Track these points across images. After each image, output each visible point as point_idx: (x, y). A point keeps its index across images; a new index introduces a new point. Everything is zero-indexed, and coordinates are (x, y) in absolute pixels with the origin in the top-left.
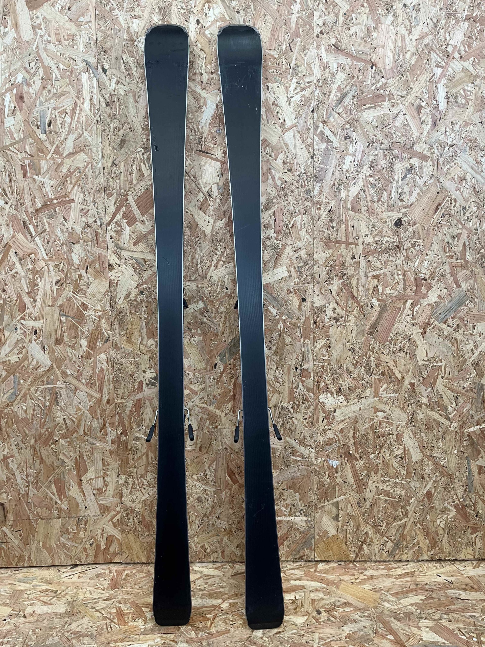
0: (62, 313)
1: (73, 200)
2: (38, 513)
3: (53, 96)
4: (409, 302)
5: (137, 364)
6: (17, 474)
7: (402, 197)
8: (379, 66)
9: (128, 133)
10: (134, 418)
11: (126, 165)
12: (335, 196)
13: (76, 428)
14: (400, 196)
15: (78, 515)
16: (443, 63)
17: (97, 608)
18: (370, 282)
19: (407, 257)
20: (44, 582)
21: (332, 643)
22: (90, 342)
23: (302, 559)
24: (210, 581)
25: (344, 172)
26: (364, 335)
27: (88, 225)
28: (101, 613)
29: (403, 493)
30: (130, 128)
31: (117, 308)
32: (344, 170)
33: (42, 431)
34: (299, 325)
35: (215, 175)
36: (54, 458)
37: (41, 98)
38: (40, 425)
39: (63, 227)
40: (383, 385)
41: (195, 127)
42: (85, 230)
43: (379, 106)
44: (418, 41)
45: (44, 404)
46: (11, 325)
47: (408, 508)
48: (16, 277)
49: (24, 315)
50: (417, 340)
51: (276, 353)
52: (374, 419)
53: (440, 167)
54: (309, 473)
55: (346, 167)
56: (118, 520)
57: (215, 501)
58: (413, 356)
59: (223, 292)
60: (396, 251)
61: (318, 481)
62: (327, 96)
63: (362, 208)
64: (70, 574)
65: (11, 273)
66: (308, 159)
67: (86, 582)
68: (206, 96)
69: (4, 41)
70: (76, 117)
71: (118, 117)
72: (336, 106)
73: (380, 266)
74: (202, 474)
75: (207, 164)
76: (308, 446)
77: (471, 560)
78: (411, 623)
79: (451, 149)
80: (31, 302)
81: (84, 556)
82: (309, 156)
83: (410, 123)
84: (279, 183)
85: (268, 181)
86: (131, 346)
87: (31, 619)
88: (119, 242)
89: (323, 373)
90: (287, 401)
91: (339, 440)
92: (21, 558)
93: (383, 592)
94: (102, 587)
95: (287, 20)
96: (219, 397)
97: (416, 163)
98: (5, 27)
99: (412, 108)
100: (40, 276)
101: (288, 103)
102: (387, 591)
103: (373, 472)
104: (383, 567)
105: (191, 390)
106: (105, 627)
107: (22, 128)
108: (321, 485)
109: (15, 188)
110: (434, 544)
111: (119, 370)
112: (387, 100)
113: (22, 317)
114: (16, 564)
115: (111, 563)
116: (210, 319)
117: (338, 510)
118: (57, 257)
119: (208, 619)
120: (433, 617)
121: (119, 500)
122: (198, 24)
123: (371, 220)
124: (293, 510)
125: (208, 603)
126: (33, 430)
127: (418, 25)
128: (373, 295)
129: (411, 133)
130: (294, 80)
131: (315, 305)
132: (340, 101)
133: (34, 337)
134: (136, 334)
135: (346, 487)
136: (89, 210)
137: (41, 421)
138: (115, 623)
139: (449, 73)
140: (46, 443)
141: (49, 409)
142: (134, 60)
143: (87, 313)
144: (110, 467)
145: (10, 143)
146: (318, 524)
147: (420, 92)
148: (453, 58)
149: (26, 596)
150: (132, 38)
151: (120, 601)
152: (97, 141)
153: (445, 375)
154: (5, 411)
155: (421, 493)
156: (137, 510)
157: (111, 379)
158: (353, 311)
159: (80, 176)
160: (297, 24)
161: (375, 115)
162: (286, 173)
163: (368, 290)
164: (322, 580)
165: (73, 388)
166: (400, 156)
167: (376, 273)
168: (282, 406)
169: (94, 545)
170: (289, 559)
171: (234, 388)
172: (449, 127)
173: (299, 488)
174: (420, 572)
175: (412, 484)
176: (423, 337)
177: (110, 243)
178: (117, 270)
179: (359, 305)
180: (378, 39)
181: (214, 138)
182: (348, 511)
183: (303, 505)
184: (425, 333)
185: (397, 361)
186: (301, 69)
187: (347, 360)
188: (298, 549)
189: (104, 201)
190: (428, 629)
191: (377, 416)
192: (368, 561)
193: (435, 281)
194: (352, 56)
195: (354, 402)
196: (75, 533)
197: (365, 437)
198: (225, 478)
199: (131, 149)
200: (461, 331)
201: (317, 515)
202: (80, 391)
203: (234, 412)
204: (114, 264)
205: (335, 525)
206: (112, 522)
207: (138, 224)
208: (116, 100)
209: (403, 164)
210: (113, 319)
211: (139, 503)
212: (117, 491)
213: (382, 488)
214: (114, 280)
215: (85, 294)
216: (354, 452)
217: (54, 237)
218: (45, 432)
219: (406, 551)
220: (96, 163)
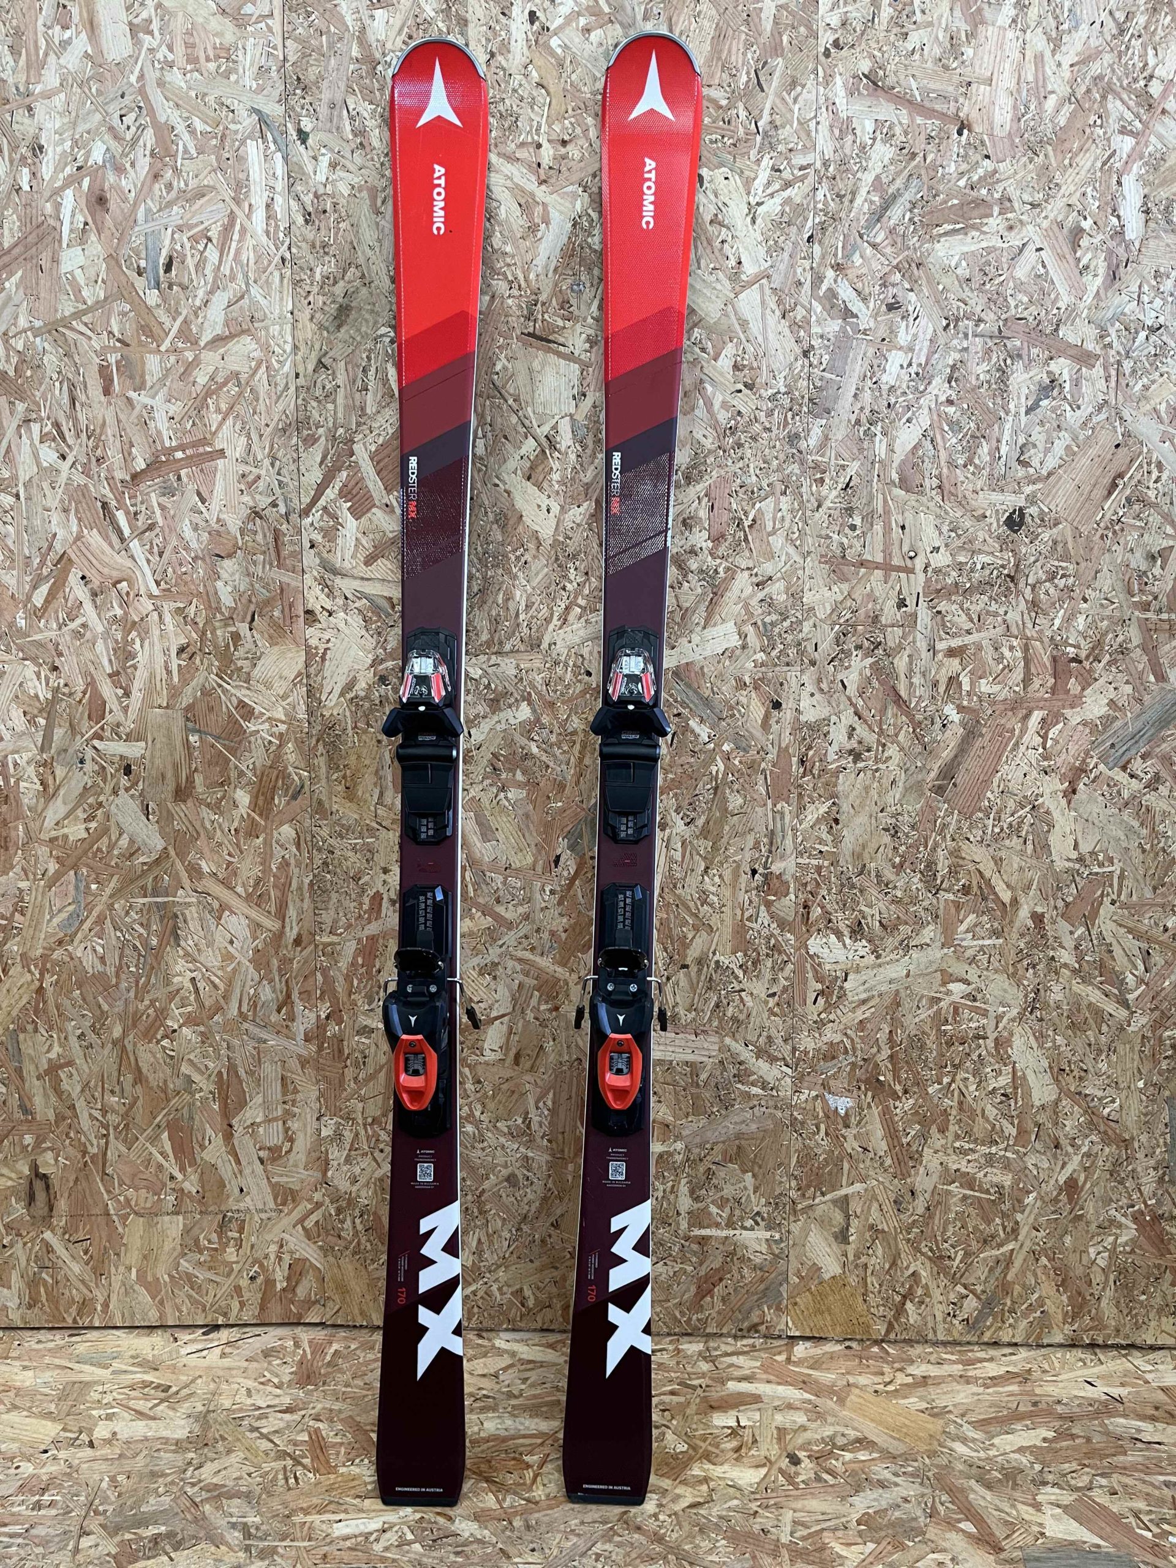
0: (190, 725)
1: (221, 453)
2: (128, 1201)
3: (178, 198)
4: (1037, 716)
5: (370, 853)
6: (80, 1105)
7: (1026, 456)
8: (977, 129)
9: (357, 291)
10: (360, 981)
11: (350, 367)
12: (861, 450)
13: (222, 1001)
14: (1022, 453)
15: (223, 1208)
16: (1137, 123)
17: (264, 1431)
18: (941, 665)
19: (1034, 604)
20: (140, 1365)
21: (825, 1534)
22: (257, 797)
23: (757, 1331)
24: (533, 1376)
25: (885, 393)
26: (922, 794)
27: (256, 514)
28: (272, 1441)
29: (1007, 1180)
30: (363, 276)
31: (322, 716)
32: (885, 388)
33: (141, 1007)
34: (763, 765)
35: (567, 394)
36: (168, 1071)
37: (149, 201)
38: (136, 993)
39: (197, 519)
40: (965, 917)
41: (521, 277)
42: (250, 526)
43: (974, 227)
44: (1076, 68)
45: (145, 943)
46: (71, 751)
47: (1019, 1217)
48: (82, 636)
49: (102, 728)
50: (1052, 808)
51: (705, 833)
52: (940, 999)
53: (1124, 383)
54: (779, 1124)
55: (887, 380)
56: (317, 1222)
57: (550, 1185)
58: (1043, 848)
59: (580, 681)
60: (1008, 589)
61: (799, 1145)
62: (846, 203)
63: (927, 483)
64: (200, 1347)
65: (73, 625)
66: (796, 360)
67: (239, 1368)
68: (548, 199)
69: (62, 61)
70: (232, 251)
71: (332, 250)
72: (869, 226)
73: (968, 625)
74: (520, 1121)
75: (547, 368)
76: (778, 1059)
77: (1170, 1348)
78: (1017, 1495)
79: (1153, 338)
80: (119, 698)
81: (235, 1306)
82: (799, 351)
83: (1051, 272)
84: (723, 416)
85: (697, 412)
86: (354, 806)
87: (106, 1451)
88: (330, 556)
89: (818, 884)
90: (728, 950)
91: (854, 1049)
92: (85, 1306)
93: (952, 1416)
94: (276, 1380)
95: (753, 15)
96: (564, 936)
97: (1065, 372)
98: (65, 27)
99: (1058, 234)
100: (139, 635)
101: (749, 219)
102: (963, 1415)
103: (934, 1129)
104: (953, 1358)
105: (497, 917)
106: (280, 1476)
107: (103, 275)
108: (807, 1157)
109: (83, 421)
110: (1079, 1307)
111: (326, 864)
112: (995, 214)
113: (96, 733)
114: (75, 1319)
115: (299, 1324)
116: (546, 746)
117: (847, 1217)
118: (182, 588)
119: (528, 1466)
120: (1073, 1482)
121: (319, 1175)
122: (532, 23)
123: (946, 513)
124: (737, 1212)
125: (528, 1428)
126: (119, 1003)
127: (1076, 28)
128: (948, 698)
129: (1053, 296)
130: (766, 162)
131: (803, 718)
132: (878, 215)
133: (124, 781)
134: (369, 779)
135: (868, 1163)
136: (259, 477)
137: (137, 982)
138: (304, 1467)
139: (1151, 148)
140: (149, 1035)
141: (157, 953)
142: (375, 111)
143: (251, 727)
144: (299, 1097)
145: (73, 310)
146: (798, 1248)
147: (1078, 194)
148: (1164, 112)
149: (96, 1396)
150: (372, 55)
151: (318, 1415)
152: (281, 309)
153: (1119, 896)
154: (54, 956)
155: (1052, 1182)
156: (363, 1201)
157: (306, 886)
158: (897, 735)
159: (241, 394)
160: (776, 22)
161: (966, 249)
162: (740, 391)
163: (935, 685)
164: (804, 1382)
165: (216, 905)
166: (1024, 353)
167: (955, 643)
168: (717, 962)
169: (260, 1280)
170: (725, 1331)
172: (1148, 283)
173: (754, 1162)
174: (1045, 1372)
175: (1030, 1161)
176: (1069, 803)
177: (310, 559)
178: (324, 625)
179: (912, 720)
180: (977, 63)
181: (565, 304)
182: (871, 1221)
183: (763, 1201)
184: (1074, 792)
185: (1001, 859)
186: (784, 133)
187: (879, 854)
188: (747, 1306)
189: (295, 455)
190: (1059, 1511)
191: (949, 993)
192: (918, 1342)
193: (1102, 665)
194: (910, 103)
195: (893, 956)
196: (216, 1250)
197: (917, 1042)
198: (574, 1131)
199: (364, 329)
200: (1163, 790)
201: (795, 1228)
204: (318, 609)
205: (839, 1252)
206: (304, 1228)
207: (378, 515)
208: (328, 207)
209: (1031, 374)
210: (314, 741)
211: (367, 1185)
212: (315, 1155)
213: (955, 1167)
214: (316, 648)
215: (247, 681)
216: (890, 1077)
217: (174, 542)
218: (148, 1008)
219: (1011, 1321)
220: (279, 362)
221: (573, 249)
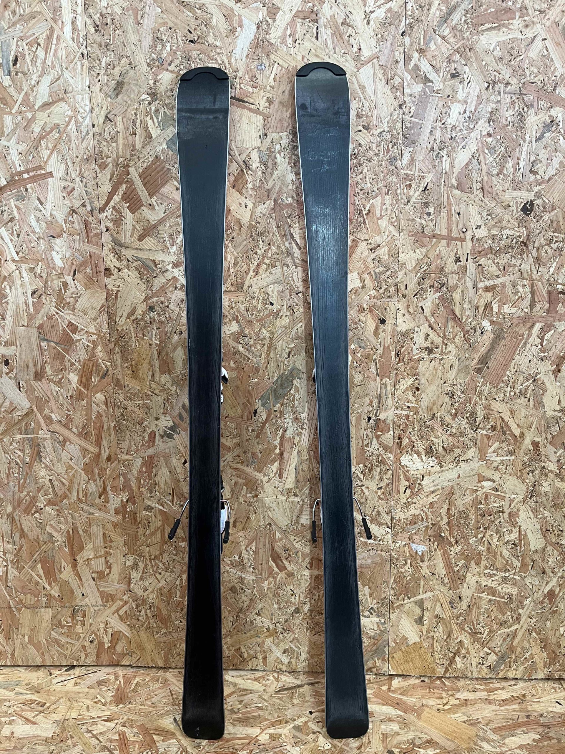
0: (41, 336)
1: (51, 174)
2: (21, 601)
3: (20, 20)
4: (538, 326)
5: (147, 409)
7: (536, 168)
9: (127, 72)
10: (145, 481)
11: (124, 120)
12: (434, 166)
13: (67, 492)
14: (533, 166)
15: (73, 604)
17: (94, 733)
18: (481, 296)
19: (538, 260)
20: (30, 689)
22: (82, 377)
23: (371, 672)
25: (449, 130)
26: (469, 373)
27: (74, 211)
28: (98, 739)
29: (514, 591)
30: (130, 63)
31: (117, 330)
32: (449, 127)
33: (22, 496)
34: (375, 357)
35: (255, 135)
36: (39, 531)
37: (2, 22)
38: (19, 488)
39: (39, 214)
40: (493, 444)
41: (226, 61)
42: (70, 218)
43: (505, 26)
45: (23, 461)
47: (521, 611)
50: (545, 380)
52: (477, 491)
54: (384, 561)
55: (451, 121)
56: (126, 612)
57: (255, 592)
58: (539, 404)
59: (267, 308)
60: (522, 250)
61: (395, 571)
62: (426, 11)
63: (474, 186)
64: (64, 679)
66: (395, 110)
67: (84, 692)
68: (242, 12)
70: (53, 51)
71: (112, 48)
72: (440, 25)
73: (498, 273)
74: (237, 558)
75: (243, 118)
76: (383, 524)
81: (83, 656)
82: (396, 105)
83: (551, 54)
86: (137, 383)
87: (6, 745)
88: (118, 236)
89: (407, 425)
90: (355, 463)
91: (427, 518)
92: (2, 655)
93: (481, 725)
94: (103, 701)
96: (260, 455)
99: (556, 29)
100: (8, 284)
101: (365, 21)
103: (473, 563)
104: (482, 687)
108: (399, 578)
110: (553, 659)
111: (122, 415)
112: (517, 17)
115: (118, 665)
116: (248, 347)
117: (423, 611)
118: (32, 256)
121: (125, 586)
123: (485, 204)
125: (241, 733)
126: (9, 494)
128: (485, 315)
129: (552, 69)
131: (398, 329)
132: (445, 18)
133: (5, 369)
134: (145, 366)
135: (435, 581)
136: (74, 189)
137: (19, 482)
140: (27, 511)
141: (30, 465)
143: (76, 337)
144: (114, 544)
146: (394, 627)
149: (5, 708)
151: (125, 723)
152: (82, 85)
155: (540, 592)
156: (151, 601)
157: (112, 428)
158: (454, 339)
159: (60, 137)
161: (499, 39)
162: (360, 131)
163: (477, 308)
164: (398, 704)
165: (61, 438)
166: (535, 104)
167: (489, 283)
169: (96, 642)
171: (281, 444)
173: (369, 580)
174: (532, 696)
175: (528, 581)
176: (556, 377)
177: (106, 238)
178: (116, 277)
179: (463, 330)
181: (253, 78)
182: (436, 613)
183: (375, 601)
184: (559, 371)
185: (514, 410)
187: (443, 408)
189: (95, 175)
191: (482, 487)
192: (462, 678)
195: (450, 466)
196: (71, 626)
197: (464, 514)
198: (268, 563)
199: (132, 96)
201: (393, 616)
202: (71, 443)
203: (281, 476)
204: (112, 268)
205: (418, 630)
206: (119, 615)
207: (145, 210)
208: (109, 21)
209: (539, 117)
210: (113, 345)
211: (153, 592)
212: (123, 576)
213: (485, 584)
214: (112, 290)
215: (73, 310)
216: (447, 534)
217: (26, 228)
218: (26, 496)
219: (515, 667)
220: (81, 117)
221: (258, 43)
